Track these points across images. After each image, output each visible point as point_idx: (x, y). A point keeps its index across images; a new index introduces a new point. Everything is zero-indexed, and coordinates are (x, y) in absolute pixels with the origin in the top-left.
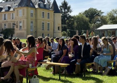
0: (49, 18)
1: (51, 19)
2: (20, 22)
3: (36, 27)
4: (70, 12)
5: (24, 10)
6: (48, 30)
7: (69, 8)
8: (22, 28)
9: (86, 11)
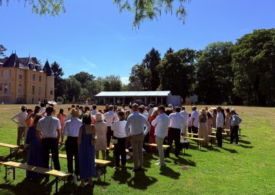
0: (40, 81)
1: (43, 82)
2: (5, 84)
3: (25, 90)
4: (62, 75)
5: (11, 71)
6: (40, 94)
7: (61, 70)
8: (8, 91)
9: (77, 75)
